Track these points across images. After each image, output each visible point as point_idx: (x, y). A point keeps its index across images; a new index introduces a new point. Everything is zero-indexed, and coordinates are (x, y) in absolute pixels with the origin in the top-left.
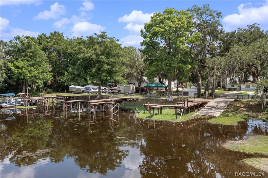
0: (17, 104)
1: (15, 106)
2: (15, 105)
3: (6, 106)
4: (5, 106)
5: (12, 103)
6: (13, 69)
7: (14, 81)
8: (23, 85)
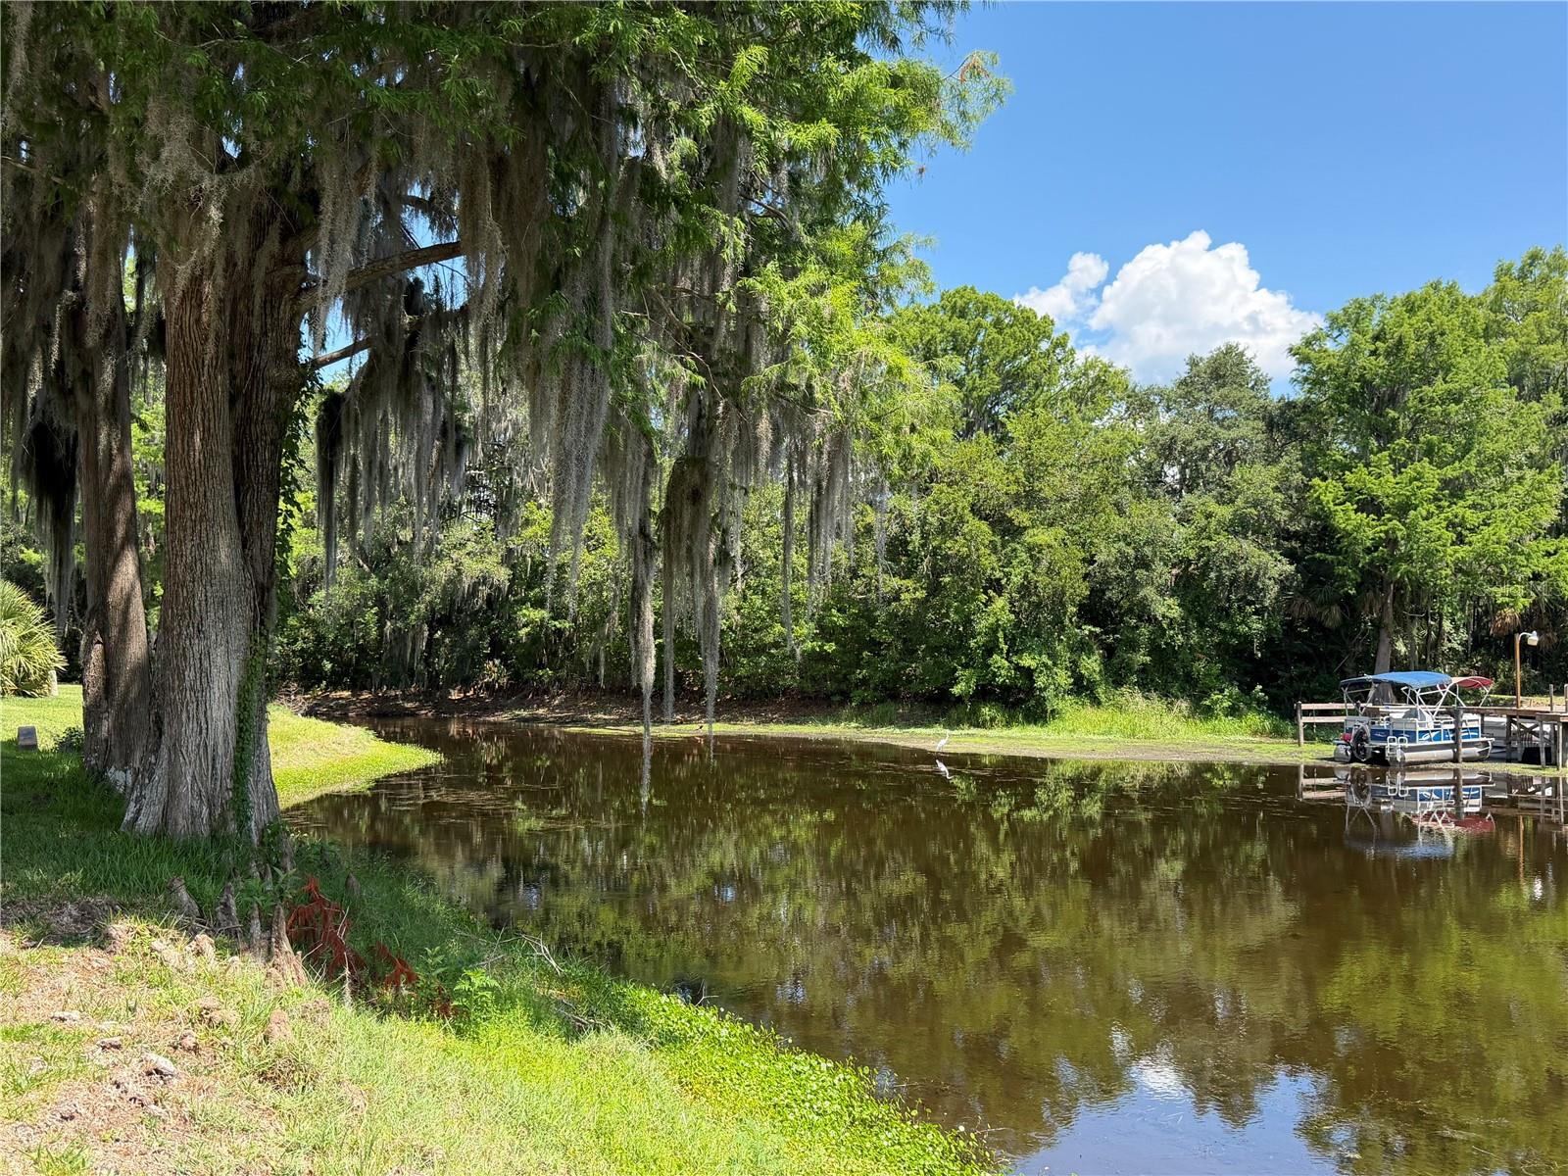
0: (1466, 745)
1: (1455, 760)
2: (1449, 753)
3: (1410, 756)
4: (1407, 755)
5: (1438, 738)
6: (1347, 518)
7: (1329, 603)
8: (1378, 625)
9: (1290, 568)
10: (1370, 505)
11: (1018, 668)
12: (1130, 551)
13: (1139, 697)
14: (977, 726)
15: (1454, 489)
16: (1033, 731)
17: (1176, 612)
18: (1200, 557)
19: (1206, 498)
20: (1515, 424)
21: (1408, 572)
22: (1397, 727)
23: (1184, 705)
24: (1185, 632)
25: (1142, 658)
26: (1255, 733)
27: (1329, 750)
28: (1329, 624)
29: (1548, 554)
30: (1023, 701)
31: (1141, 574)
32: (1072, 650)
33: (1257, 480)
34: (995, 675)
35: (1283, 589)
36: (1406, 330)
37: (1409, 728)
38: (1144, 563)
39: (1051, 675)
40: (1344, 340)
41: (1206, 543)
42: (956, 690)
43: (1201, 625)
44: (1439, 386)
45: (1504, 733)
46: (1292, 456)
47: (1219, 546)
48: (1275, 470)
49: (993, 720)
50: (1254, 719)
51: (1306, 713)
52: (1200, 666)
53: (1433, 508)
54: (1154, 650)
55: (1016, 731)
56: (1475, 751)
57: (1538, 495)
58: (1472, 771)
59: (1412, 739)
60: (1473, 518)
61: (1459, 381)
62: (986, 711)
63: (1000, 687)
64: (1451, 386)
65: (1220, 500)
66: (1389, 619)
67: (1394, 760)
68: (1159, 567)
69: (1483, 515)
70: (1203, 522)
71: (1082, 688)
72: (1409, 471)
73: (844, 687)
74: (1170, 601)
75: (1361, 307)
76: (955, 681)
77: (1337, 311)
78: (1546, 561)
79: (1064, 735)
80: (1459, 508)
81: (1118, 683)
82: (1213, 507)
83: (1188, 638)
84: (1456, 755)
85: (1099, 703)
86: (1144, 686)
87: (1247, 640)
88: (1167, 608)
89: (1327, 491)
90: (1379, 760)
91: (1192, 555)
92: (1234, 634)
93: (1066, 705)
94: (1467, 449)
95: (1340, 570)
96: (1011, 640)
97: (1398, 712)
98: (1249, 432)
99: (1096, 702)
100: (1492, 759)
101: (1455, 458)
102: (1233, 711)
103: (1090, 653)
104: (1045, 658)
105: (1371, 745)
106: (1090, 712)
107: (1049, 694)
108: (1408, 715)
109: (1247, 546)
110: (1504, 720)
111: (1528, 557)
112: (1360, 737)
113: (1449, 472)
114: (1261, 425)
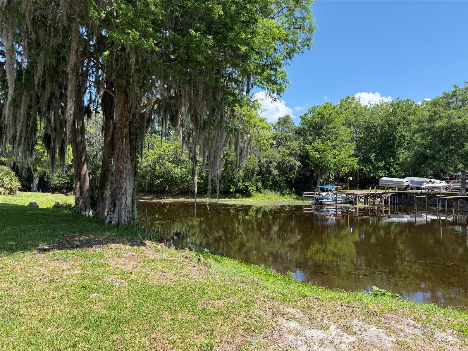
4: (327, 203)
5: (333, 199)
6: (312, 153)
7: (308, 171)
8: (317, 176)
9: (300, 164)
10: (317, 150)
11: (244, 185)
12: (268, 160)
13: (270, 191)
14: (236, 198)
15: (334, 147)
16: (248, 199)
17: (277, 173)
18: (282, 161)
19: (283, 148)
20: (346, 133)
21: (324, 165)
22: (324, 197)
23: (279, 193)
24: (279, 177)
25: (270, 183)
26: (293, 199)
27: (310, 202)
28: (308, 175)
29: (352, 161)
30: (245, 193)
31: (270, 165)
32: (256, 181)
33: (294, 145)
34: (239, 187)
35: (299, 168)
36: (325, 113)
37: (327, 197)
38: (271, 162)
39: (252, 187)
40: (312, 115)
41: (284, 158)
42: (231, 190)
43: (283, 176)
44: (331, 125)
45: (345, 198)
46: (301, 139)
47: (287, 158)
48: (298, 143)
49: (239, 197)
50: (293, 196)
51: (305, 194)
52: (282, 185)
53: (329, 151)
54: (273, 181)
55: (244, 199)
56: (340, 202)
57: (350, 148)
58: (339, 206)
59: (328, 200)
60: (337, 153)
61: (335, 124)
62: (237, 195)
63: (240, 189)
64: (333, 125)
65: (286, 149)
66: (320, 174)
67: (324, 204)
68: (274, 163)
69: (339, 153)
70: (283, 154)
71: (258, 190)
72: (325, 143)
73: (205, 190)
74: (276, 171)
75: (315, 107)
76: (230, 189)
77: (310, 108)
78: (351, 162)
79: (255, 200)
80: (335, 151)
81: (265, 189)
82: (285, 150)
83: (280, 178)
84: (336, 203)
85: (261, 193)
86: (271, 189)
87: (291, 179)
88: (276, 172)
89: (308, 147)
90: (321, 204)
91: (281, 161)
92: (289, 178)
93: (254, 193)
94: (336, 139)
95: (311, 164)
96: (243, 179)
97: (324, 194)
98: (292, 133)
99: (261, 192)
100: (343, 203)
101: (334, 140)
102: (289, 194)
103: (259, 182)
104: (250, 183)
105: (320, 201)
106: (259, 195)
107: (251, 191)
108: (326, 195)
109: (292, 159)
110: (345, 195)
111: (348, 161)
112: (317, 199)
113: (333, 143)
114: (294, 132)
